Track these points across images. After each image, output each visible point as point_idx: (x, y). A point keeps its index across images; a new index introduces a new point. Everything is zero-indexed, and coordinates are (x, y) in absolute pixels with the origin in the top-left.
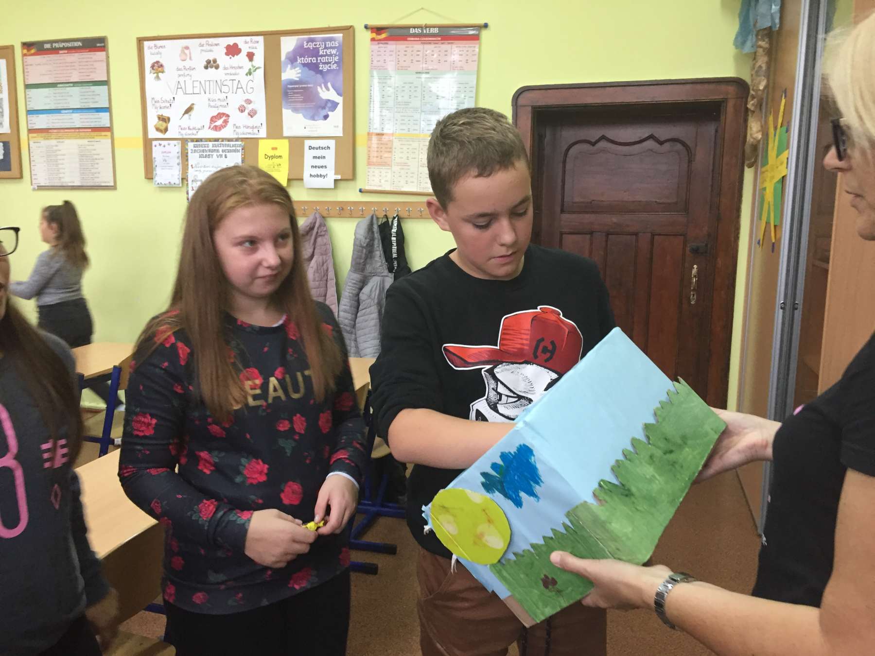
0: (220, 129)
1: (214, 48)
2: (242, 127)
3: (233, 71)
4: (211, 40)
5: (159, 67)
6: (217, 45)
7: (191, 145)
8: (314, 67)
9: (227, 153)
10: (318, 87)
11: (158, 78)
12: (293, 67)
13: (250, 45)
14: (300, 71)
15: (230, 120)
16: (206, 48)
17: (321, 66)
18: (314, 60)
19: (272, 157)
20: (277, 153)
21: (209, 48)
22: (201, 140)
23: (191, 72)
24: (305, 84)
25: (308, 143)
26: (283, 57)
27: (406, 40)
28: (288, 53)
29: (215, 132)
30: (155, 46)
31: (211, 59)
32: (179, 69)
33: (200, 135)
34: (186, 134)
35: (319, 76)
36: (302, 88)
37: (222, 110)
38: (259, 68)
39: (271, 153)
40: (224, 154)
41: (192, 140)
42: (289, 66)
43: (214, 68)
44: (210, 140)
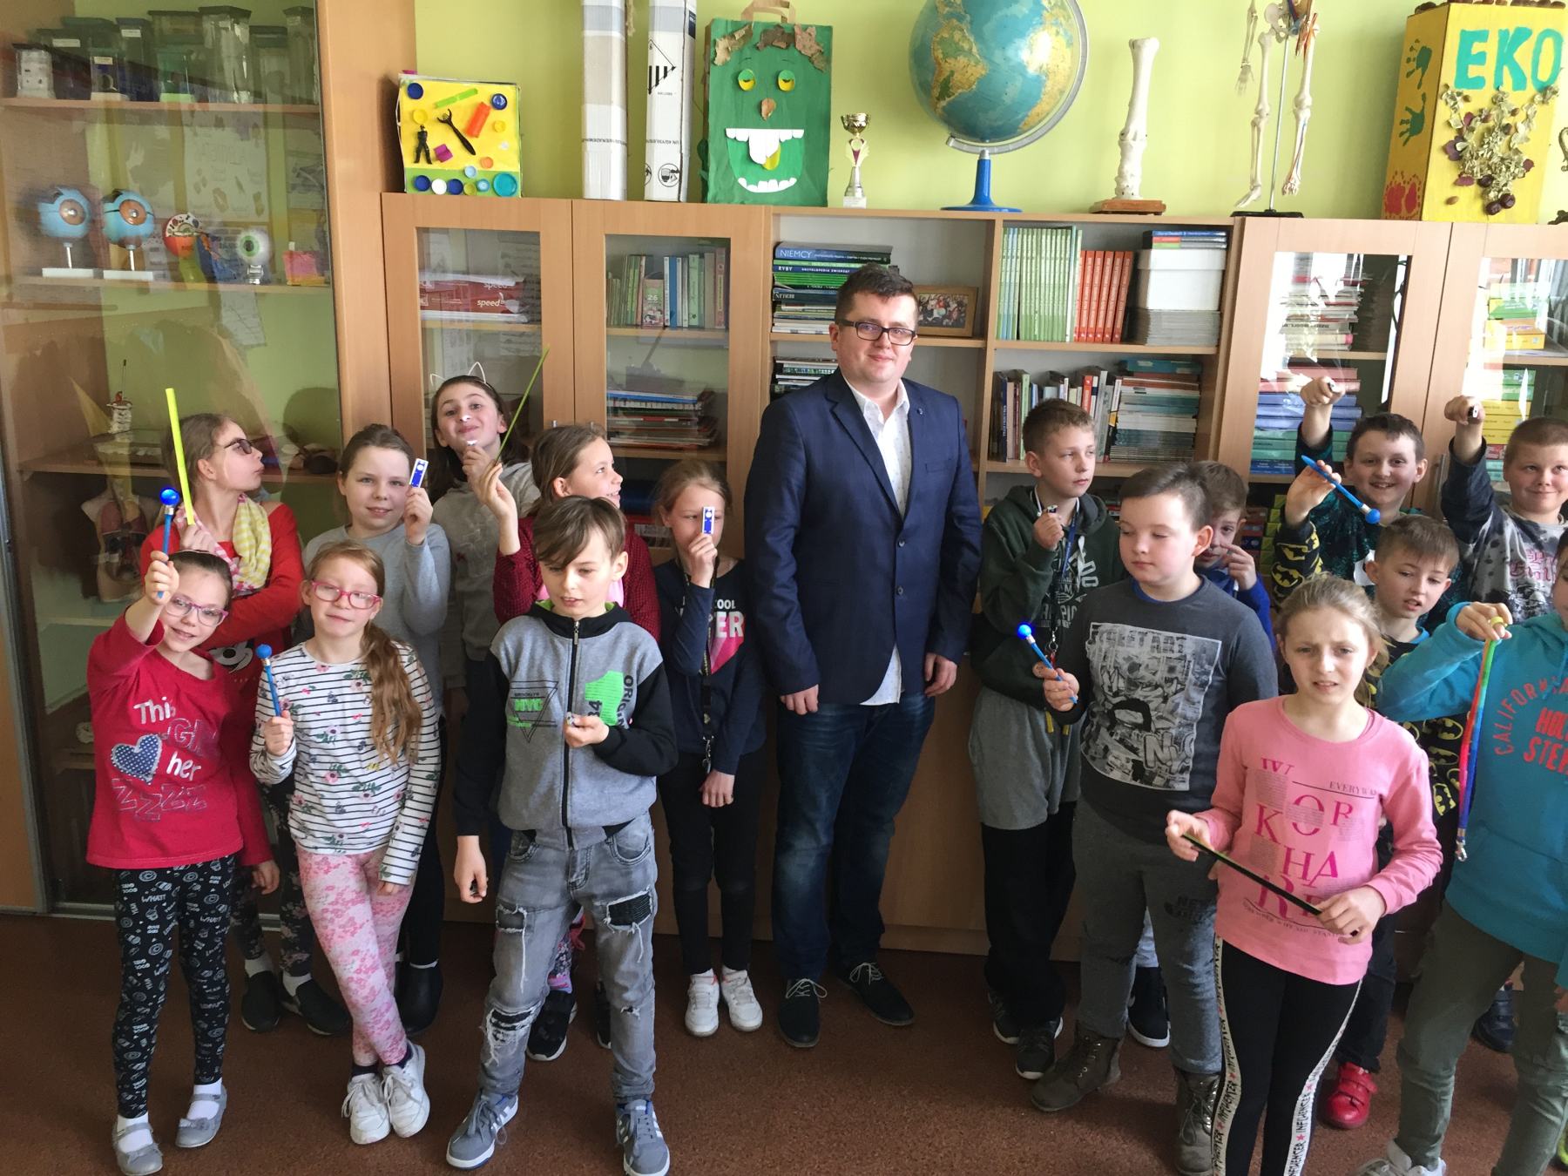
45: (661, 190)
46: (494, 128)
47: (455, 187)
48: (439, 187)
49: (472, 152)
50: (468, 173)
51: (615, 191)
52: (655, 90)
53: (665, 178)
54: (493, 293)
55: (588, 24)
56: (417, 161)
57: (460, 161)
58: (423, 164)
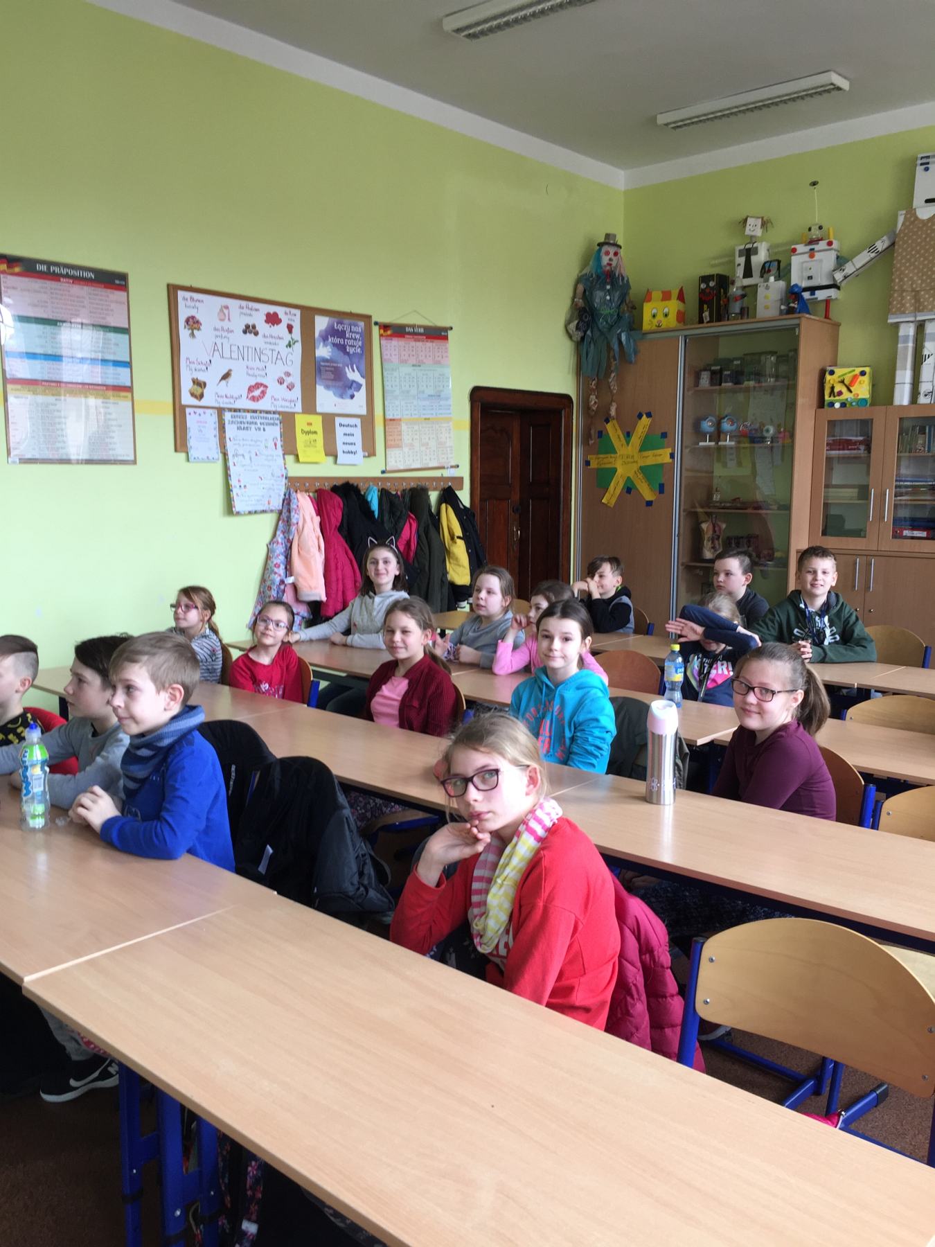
0: (258, 400)
1: (253, 313)
2: (280, 399)
3: (273, 341)
4: (251, 304)
5: (194, 323)
6: (257, 310)
7: (228, 416)
8: (342, 348)
9: (265, 427)
10: (346, 368)
11: (193, 335)
12: (325, 345)
13: (289, 316)
14: (330, 350)
15: (268, 391)
16: (245, 311)
17: (348, 347)
18: (342, 341)
19: (308, 433)
20: (312, 429)
21: (249, 312)
22: (239, 410)
23: (230, 335)
24: (335, 362)
25: (338, 420)
26: (317, 334)
27: (404, 337)
28: (320, 332)
29: (253, 403)
30: (192, 299)
31: (251, 324)
32: (215, 329)
33: (237, 406)
34: (223, 403)
35: (347, 357)
36: (333, 367)
37: (260, 380)
38: (297, 341)
39: (307, 428)
40: (262, 427)
41: (230, 410)
42: (322, 344)
43: (253, 335)
44: (248, 411)
45: (923, 400)
46: (860, 383)
47: (843, 405)
48: (837, 405)
49: (851, 391)
50: (849, 400)
51: (906, 401)
52: (924, 363)
53: (926, 395)
54: (855, 443)
55: (899, 342)
56: (830, 397)
57: (846, 395)
58: (832, 398)
